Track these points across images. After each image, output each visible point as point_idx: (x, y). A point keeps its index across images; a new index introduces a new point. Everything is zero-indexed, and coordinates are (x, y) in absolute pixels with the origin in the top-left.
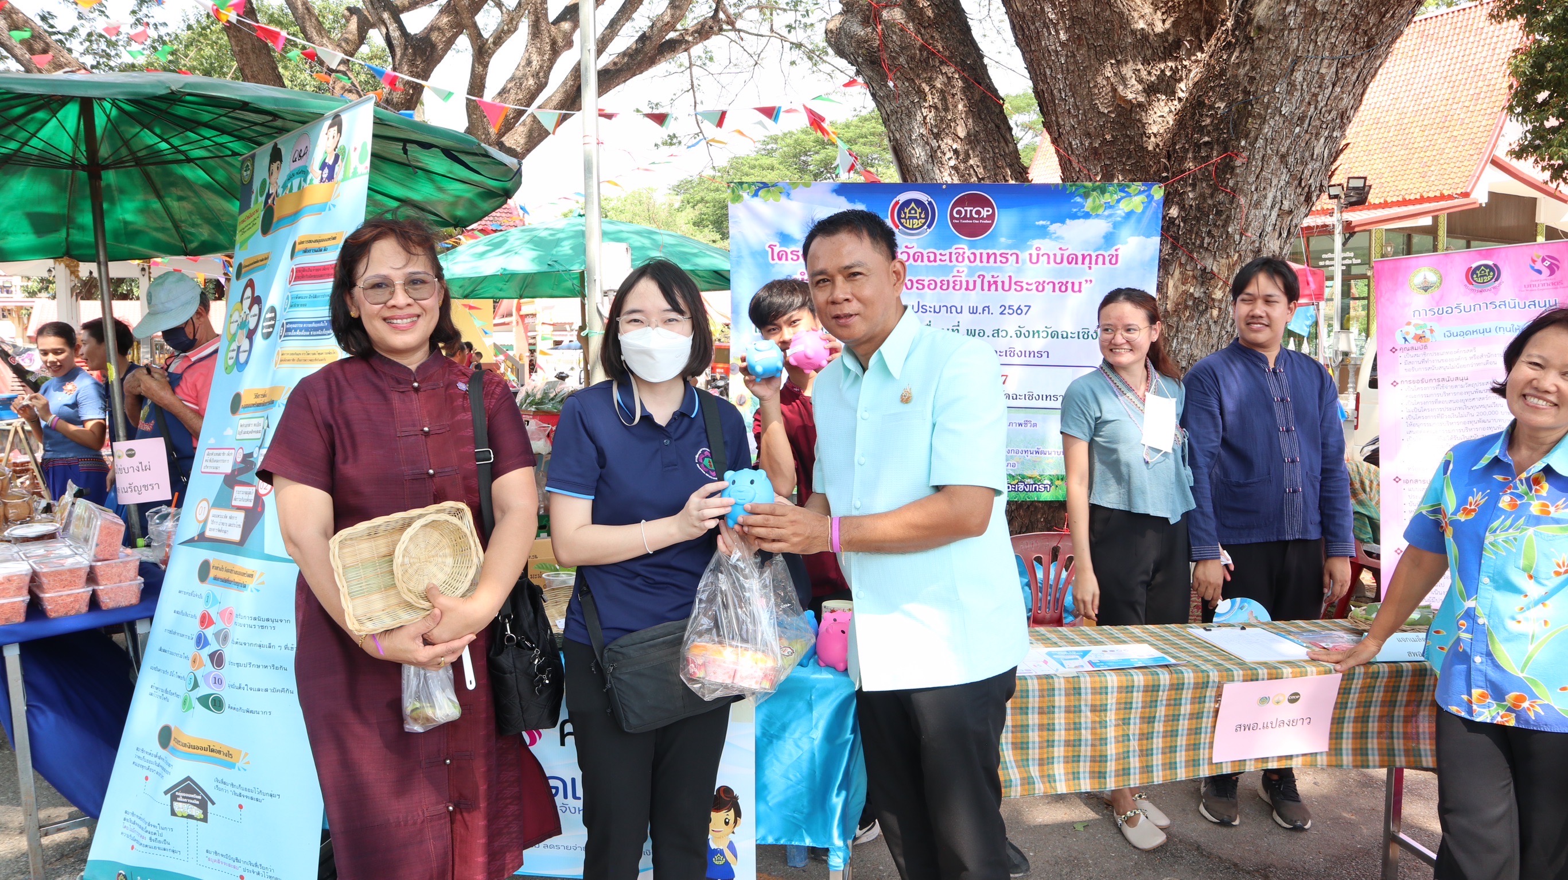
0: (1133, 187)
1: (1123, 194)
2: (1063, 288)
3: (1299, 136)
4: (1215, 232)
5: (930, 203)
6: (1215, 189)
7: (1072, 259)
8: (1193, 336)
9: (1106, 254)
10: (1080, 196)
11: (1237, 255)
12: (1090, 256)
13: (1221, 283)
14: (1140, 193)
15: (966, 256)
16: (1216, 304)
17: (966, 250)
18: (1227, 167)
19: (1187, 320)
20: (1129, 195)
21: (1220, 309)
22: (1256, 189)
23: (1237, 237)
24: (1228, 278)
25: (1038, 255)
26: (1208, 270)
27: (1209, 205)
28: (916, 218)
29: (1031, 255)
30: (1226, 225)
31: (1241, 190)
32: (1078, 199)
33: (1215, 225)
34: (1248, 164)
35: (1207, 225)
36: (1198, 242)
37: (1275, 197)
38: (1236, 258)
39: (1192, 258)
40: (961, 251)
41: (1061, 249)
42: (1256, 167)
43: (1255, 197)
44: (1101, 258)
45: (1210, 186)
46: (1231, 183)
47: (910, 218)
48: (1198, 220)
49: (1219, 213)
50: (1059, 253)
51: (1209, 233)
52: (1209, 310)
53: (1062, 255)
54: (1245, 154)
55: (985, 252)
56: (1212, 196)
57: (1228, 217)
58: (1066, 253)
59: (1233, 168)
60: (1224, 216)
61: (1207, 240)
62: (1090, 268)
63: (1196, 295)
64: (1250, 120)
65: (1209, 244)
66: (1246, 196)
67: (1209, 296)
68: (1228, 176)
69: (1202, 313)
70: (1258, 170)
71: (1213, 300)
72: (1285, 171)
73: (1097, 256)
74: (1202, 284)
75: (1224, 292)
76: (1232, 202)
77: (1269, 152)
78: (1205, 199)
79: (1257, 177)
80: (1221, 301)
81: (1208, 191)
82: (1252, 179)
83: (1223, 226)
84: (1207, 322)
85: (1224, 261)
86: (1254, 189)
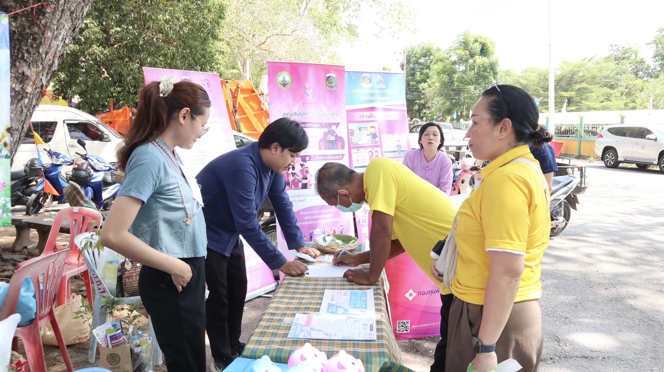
4: (31, 50)
6: (32, 24)
11: (42, 66)
13: (31, 83)
16: (28, 95)
18: (41, 12)
21: (29, 98)
22: (57, 29)
23: (44, 56)
24: (35, 80)
26: (25, 74)
27: (28, 33)
30: (38, 48)
31: (49, 27)
33: (32, 46)
34: (54, 13)
35: (26, 45)
36: (20, 56)
37: (64, 35)
38: (41, 67)
39: (15, 66)
42: (58, 15)
43: (55, 33)
45: (28, 21)
46: (43, 22)
48: (20, 42)
49: (34, 39)
51: (27, 51)
52: (24, 99)
54: (53, 6)
56: (30, 27)
57: (41, 42)
59: (44, 14)
60: (38, 42)
61: (26, 55)
65: (27, 57)
66: (51, 31)
67: (24, 90)
68: (41, 17)
69: (19, 101)
70: (59, 17)
74: (21, 83)
75: (32, 88)
76: (43, 34)
77: (66, 8)
78: (24, 29)
79: (58, 22)
80: (30, 94)
81: (27, 24)
82: (55, 22)
83: (36, 48)
84: (21, 107)
85: (34, 69)
86: (55, 28)
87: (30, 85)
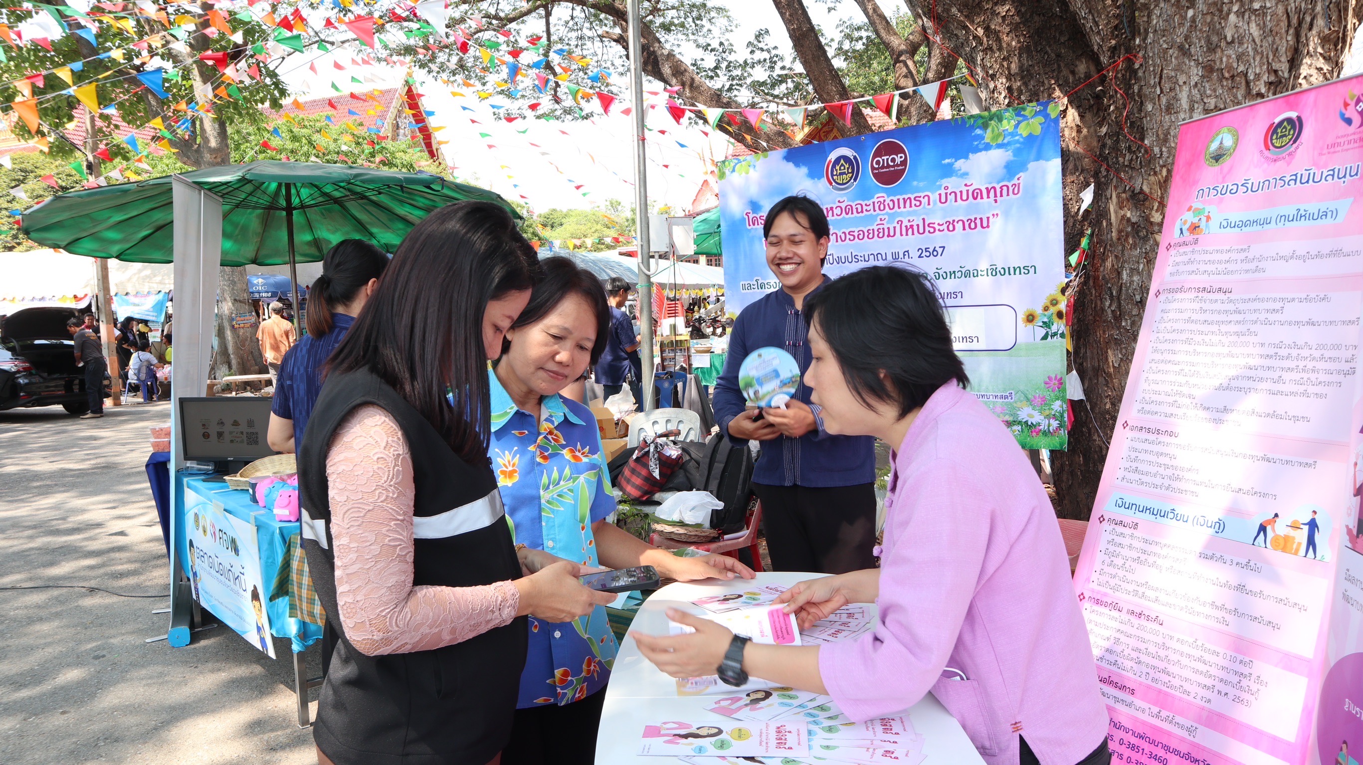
0: (1029, 109)
1: (1020, 119)
2: (973, 225)
3: (1193, 20)
5: (855, 158)
7: (977, 195)
8: (1141, 266)
9: (1010, 184)
10: (979, 127)
12: (994, 188)
14: (1037, 114)
15: (886, 203)
17: (886, 198)
18: (1131, 71)
19: (1131, 249)
20: (1025, 118)
22: (1162, 92)
25: (946, 194)
26: (1137, 190)
28: (844, 173)
29: (940, 195)
31: (1147, 95)
32: (978, 132)
34: (1145, 64)
40: (882, 200)
41: (966, 185)
43: (1164, 101)
44: (1005, 189)
46: (1136, 88)
47: (841, 174)
49: (1132, 124)
50: (964, 189)
53: (968, 191)
54: (1141, 53)
55: (901, 197)
57: (1141, 128)
58: (971, 189)
59: (1135, 72)
61: (1130, 157)
62: (996, 201)
63: (1134, 220)
64: (1137, 14)
65: (1133, 160)
66: (1152, 100)
67: (1147, 219)
68: (1133, 81)
70: (1158, 69)
71: (1151, 223)
72: (1192, 63)
73: (1001, 188)
76: (1140, 110)
79: (1159, 77)
82: (1153, 80)
86: (1158, 92)
87: (1155, 208)
